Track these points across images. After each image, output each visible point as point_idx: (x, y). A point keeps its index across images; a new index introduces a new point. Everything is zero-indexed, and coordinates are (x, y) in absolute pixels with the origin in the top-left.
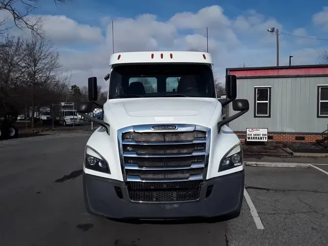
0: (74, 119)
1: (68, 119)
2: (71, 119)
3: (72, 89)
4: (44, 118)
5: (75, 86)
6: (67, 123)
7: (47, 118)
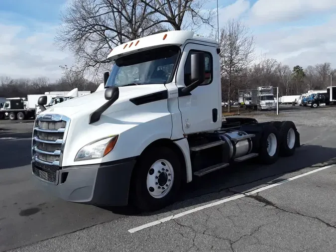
0: (269, 103)
1: (263, 103)
2: (267, 104)
3: (294, 70)
4: (247, 103)
5: (298, 66)
6: (262, 108)
7: (250, 103)
